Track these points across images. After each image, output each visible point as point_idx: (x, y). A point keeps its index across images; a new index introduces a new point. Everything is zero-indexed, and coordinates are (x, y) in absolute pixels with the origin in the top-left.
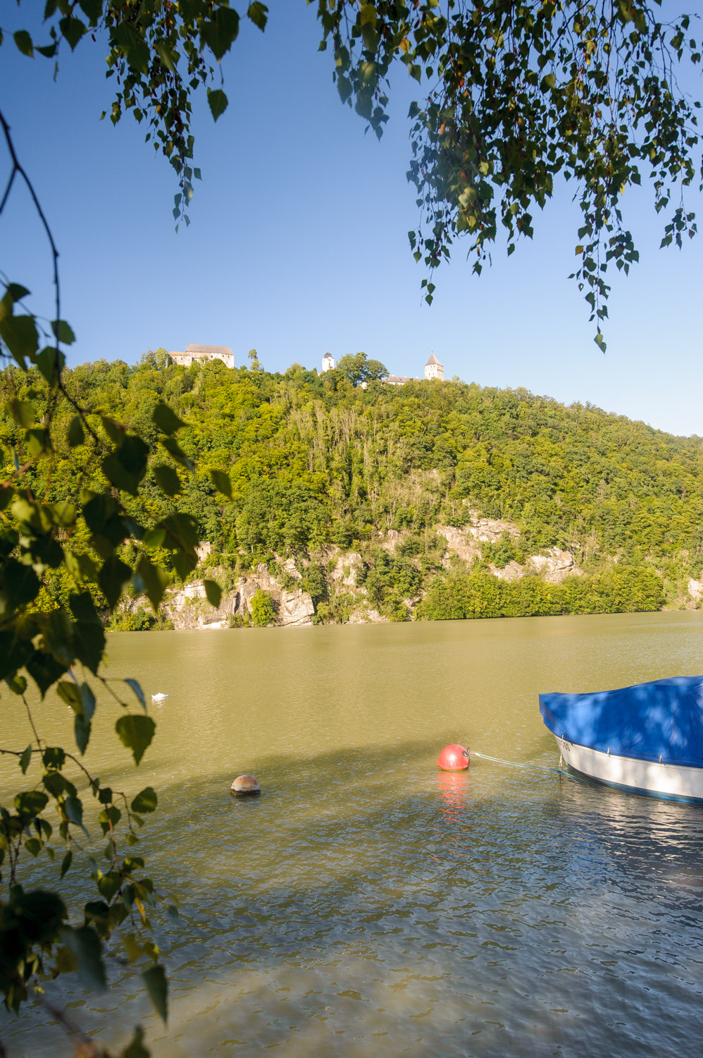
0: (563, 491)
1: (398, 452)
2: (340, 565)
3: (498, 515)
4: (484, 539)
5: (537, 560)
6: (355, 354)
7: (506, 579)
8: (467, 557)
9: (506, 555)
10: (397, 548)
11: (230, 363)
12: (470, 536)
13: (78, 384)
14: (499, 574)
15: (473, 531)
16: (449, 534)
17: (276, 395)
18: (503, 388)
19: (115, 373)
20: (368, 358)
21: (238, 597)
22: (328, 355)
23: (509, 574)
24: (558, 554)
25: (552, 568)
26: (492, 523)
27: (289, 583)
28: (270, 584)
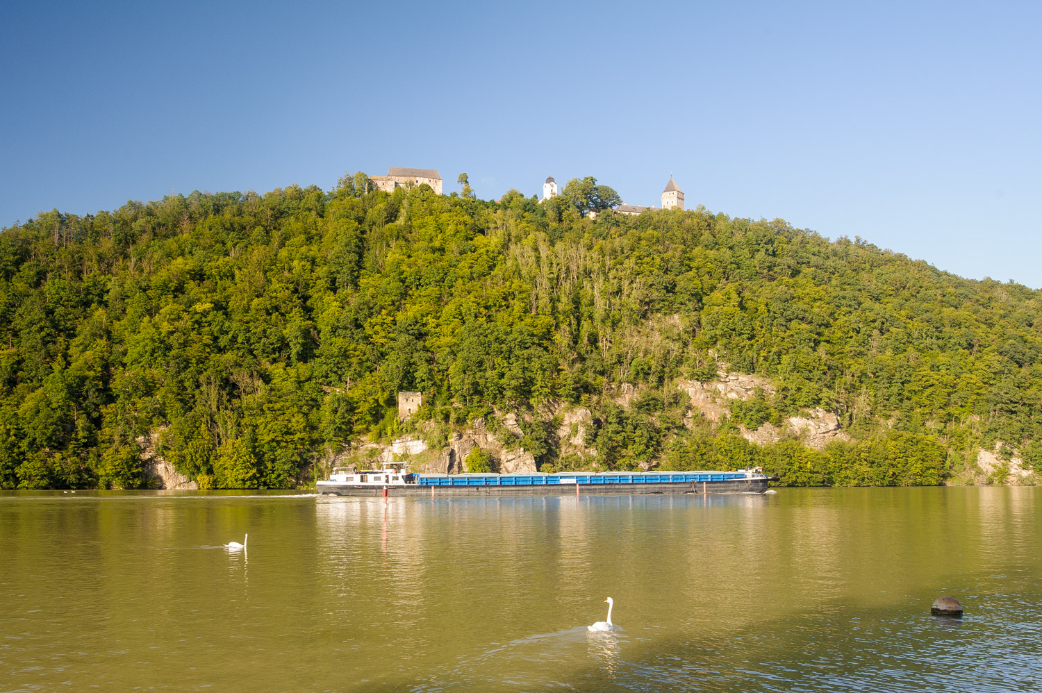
0: (828, 342)
1: (634, 296)
2: (566, 422)
3: (751, 369)
4: (733, 396)
5: (796, 423)
6: (583, 179)
7: (759, 443)
8: (713, 415)
9: (759, 414)
10: (632, 403)
11: (438, 189)
12: (716, 393)
13: (269, 213)
14: (750, 437)
15: (721, 387)
16: (692, 390)
17: (492, 225)
18: (757, 219)
19: (311, 200)
20: (597, 184)
21: (452, 454)
22: (550, 180)
23: (761, 437)
24: (820, 415)
25: (813, 432)
26: (743, 378)
27: (510, 440)
28: (489, 441)
